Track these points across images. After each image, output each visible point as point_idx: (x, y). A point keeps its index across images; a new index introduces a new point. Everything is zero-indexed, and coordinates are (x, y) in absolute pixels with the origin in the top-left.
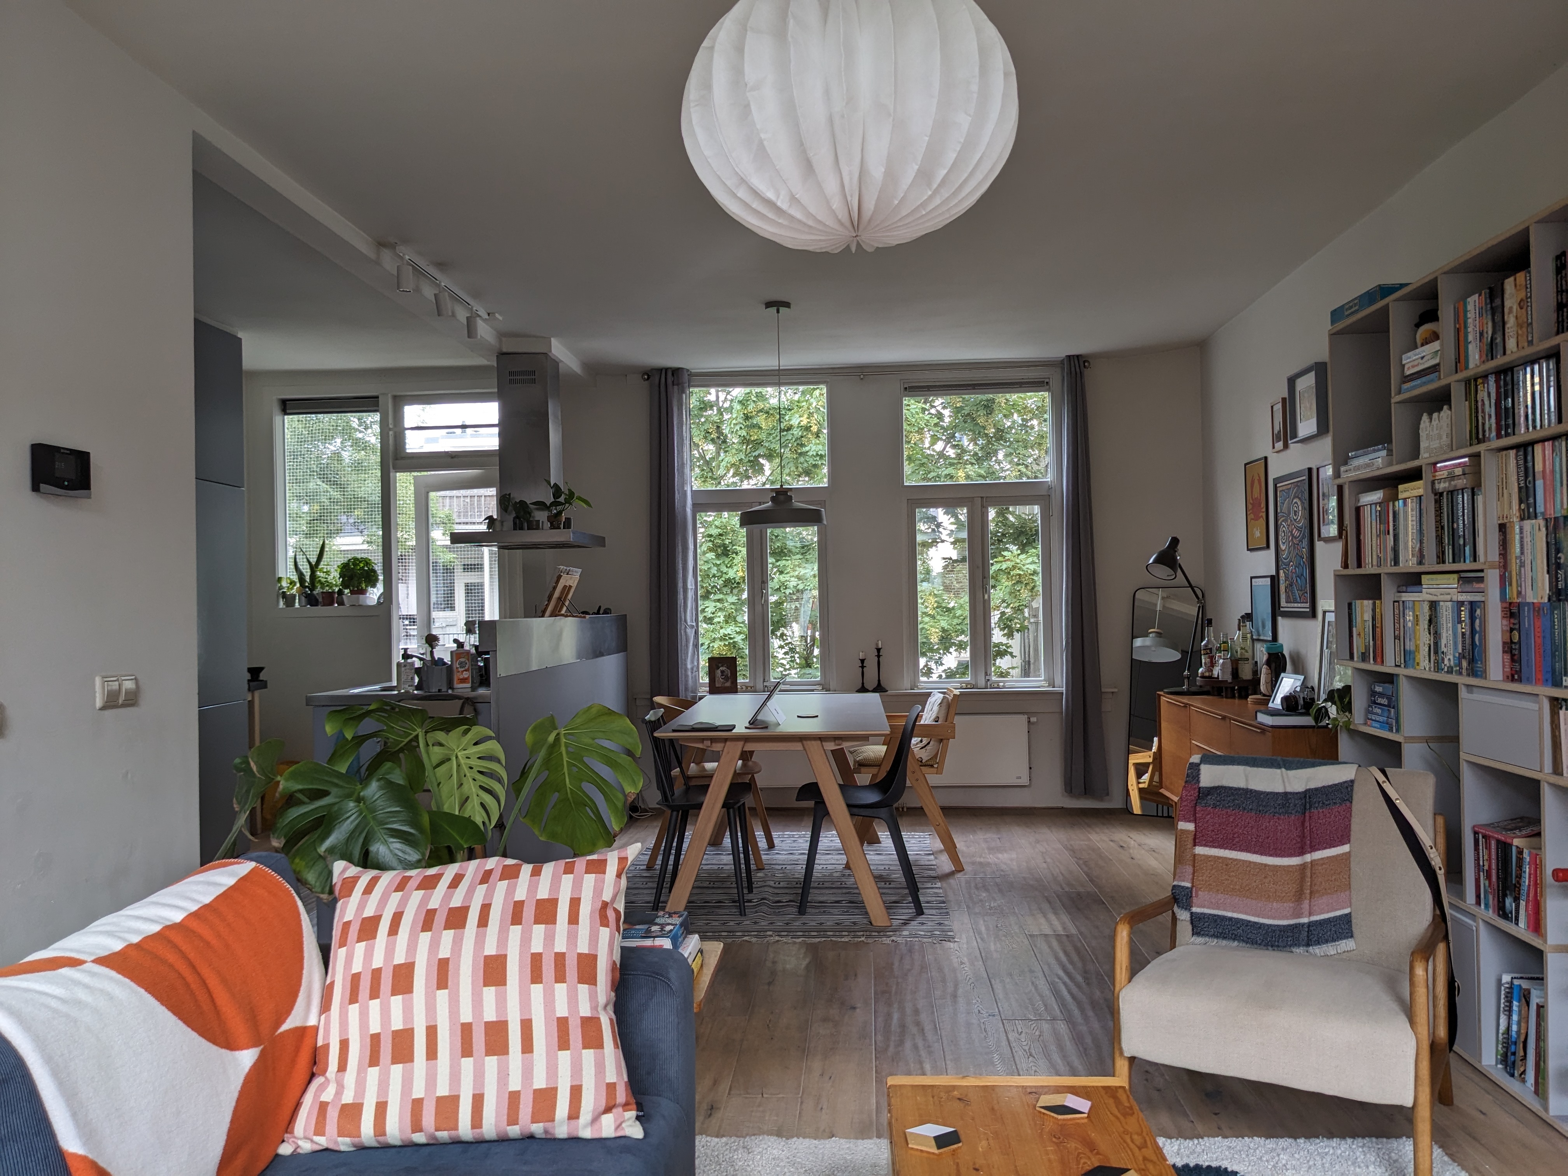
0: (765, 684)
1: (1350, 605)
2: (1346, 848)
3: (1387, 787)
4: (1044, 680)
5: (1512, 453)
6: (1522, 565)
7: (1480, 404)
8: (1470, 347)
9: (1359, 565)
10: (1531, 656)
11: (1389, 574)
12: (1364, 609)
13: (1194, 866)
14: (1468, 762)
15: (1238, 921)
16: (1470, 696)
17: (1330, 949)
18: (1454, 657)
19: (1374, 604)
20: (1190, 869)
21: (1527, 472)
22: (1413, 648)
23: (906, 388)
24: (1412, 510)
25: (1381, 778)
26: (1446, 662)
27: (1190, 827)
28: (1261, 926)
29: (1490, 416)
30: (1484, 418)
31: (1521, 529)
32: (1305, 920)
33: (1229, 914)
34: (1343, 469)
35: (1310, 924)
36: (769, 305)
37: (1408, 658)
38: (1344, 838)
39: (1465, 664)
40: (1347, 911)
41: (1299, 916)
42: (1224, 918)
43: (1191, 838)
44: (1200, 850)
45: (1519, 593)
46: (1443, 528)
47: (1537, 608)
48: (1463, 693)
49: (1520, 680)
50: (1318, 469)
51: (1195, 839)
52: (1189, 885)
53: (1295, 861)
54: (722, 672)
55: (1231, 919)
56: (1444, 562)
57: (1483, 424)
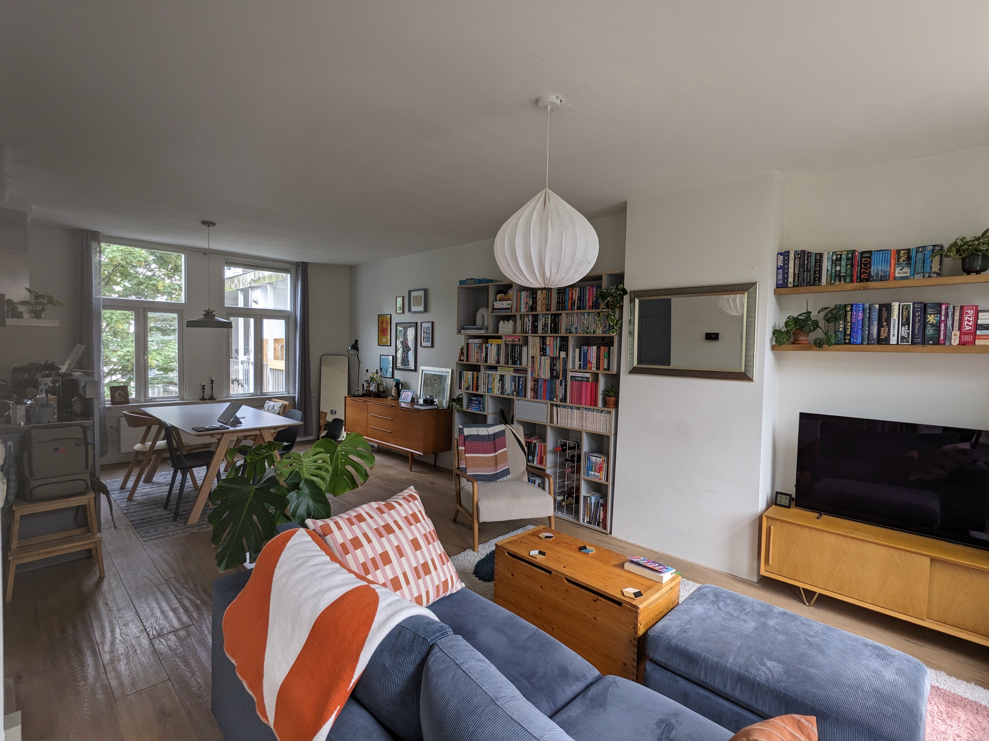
0: (146, 399)
1: (460, 373)
2: (505, 449)
3: (513, 430)
4: (285, 391)
5: (538, 338)
6: (540, 368)
7: (525, 322)
8: (522, 305)
9: (467, 361)
10: (541, 391)
11: (483, 365)
12: (468, 375)
13: (466, 460)
14: (516, 420)
15: (480, 475)
16: (518, 402)
17: (505, 478)
18: (511, 391)
19: (473, 373)
20: (464, 461)
21: (544, 343)
22: (492, 387)
23: (226, 263)
24: (494, 347)
25: (511, 428)
26: (507, 392)
27: (463, 448)
28: (487, 475)
29: (529, 326)
30: (526, 326)
31: (540, 359)
32: (499, 471)
33: (478, 473)
34: (462, 331)
35: (501, 472)
36: (204, 223)
37: (489, 390)
38: (505, 447)
39: (515, 393)
40: (508, 467)
41: (497, 470)
42: (476, 475)
43: (464, 451)
44: (467, 455)
45: (538, 375)
46: (508, 354)
47: (545, 380)
48: (516, 401)
49: (537, 398)
50: (421, 324)
51: (465, 452)
52: (465, 466)
53: (493, 454)
54: (119, 394)
55: (478, 475)
56: (508, 364)
57: (526, 328)
